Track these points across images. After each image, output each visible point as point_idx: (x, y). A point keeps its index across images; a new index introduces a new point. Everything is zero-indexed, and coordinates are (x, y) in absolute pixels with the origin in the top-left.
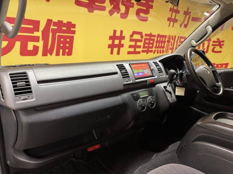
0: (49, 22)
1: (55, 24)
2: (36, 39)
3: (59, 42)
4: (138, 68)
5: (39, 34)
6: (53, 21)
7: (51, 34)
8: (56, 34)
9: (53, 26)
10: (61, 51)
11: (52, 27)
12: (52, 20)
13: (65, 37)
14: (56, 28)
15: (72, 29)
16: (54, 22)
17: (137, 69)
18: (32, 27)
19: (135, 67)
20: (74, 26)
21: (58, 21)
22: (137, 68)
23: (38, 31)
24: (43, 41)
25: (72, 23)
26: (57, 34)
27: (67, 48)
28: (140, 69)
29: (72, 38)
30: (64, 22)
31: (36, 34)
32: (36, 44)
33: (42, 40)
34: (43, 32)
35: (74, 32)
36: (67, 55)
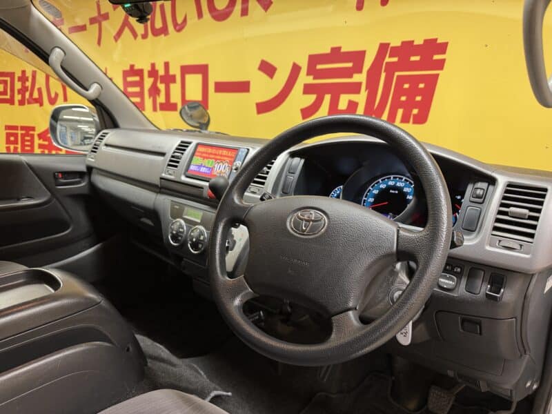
0: (383, 48)
1: (395, 51)
2: (355, 88)
3: (399, 91)
5: (361, 78)
6: (391, 45)
7: (383, 75)
8: (393, 74)
9: (390, 56)
10: (400, 112)
11: (388, 59)
12: (389, 44)
13: (414, 80)
14: (395, 59)
15: (436, 57)
16: (392, 48)
17: (204, 158)
18: (350, 65)
20: (443, 48)
21: (403, 43)
23: (360, 71)
25: (439, 41)
26: (397, 74)
27: (417, 105)
28: (212, 158)
29: (432, 82)
30: (416, 43)
31: (356, 78)
32: (353, 97)
33: (366, 90)
34: (369, 72)
35: (440, 65)
36: (415, 122)
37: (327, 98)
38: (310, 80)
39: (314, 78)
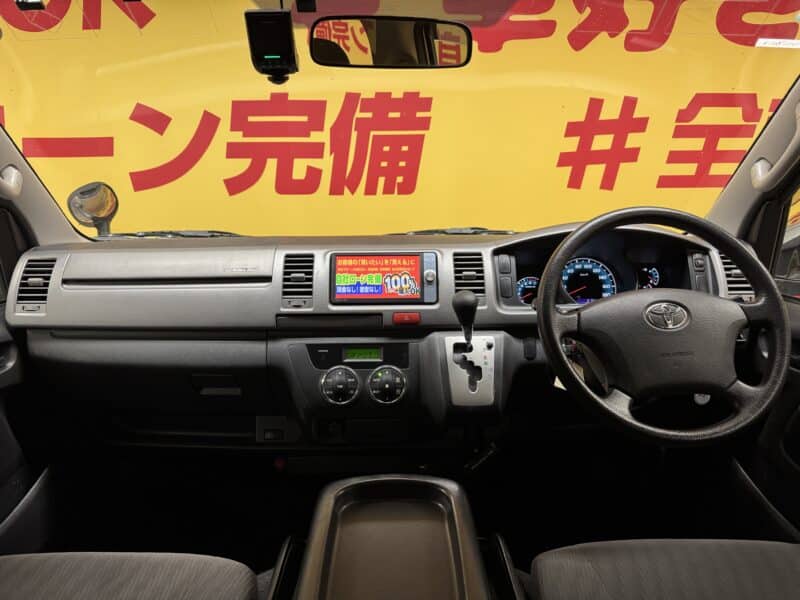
0: (351, 99)
1: (367, 105)
2: (316, 151)
3: (378, 155)
4: (363, 269)
5: (322, 137)
6: (362, 96)
7: (354, 135)
8: (369, 134)
9: (361, 111)
10: (382, 181)
11: (359, 114)
12: (358, 95)
13: (396, 142)
14: (369, 115)
15: (420, 114)
16: (363, 99)
17: (359, 273)
18: (304, 119)
19: (353, 266)
20: (426, 104)
21: (378, 94)
22: (358, 269)
23: (320, 128)
24: (333, 155)
25: (422, 95)
26: (372, 133)
27: (401, 171)
28: (374, 272)
29: (417, 144)
30: (394, 96)
31: (315, 137)
32: (315, 163)
33: (331, 153)
34: (334, 130)
35: (425, 124)
36: (399, 193)
37: (272, 165)
38: (238, 137)
39: (245, 136)
